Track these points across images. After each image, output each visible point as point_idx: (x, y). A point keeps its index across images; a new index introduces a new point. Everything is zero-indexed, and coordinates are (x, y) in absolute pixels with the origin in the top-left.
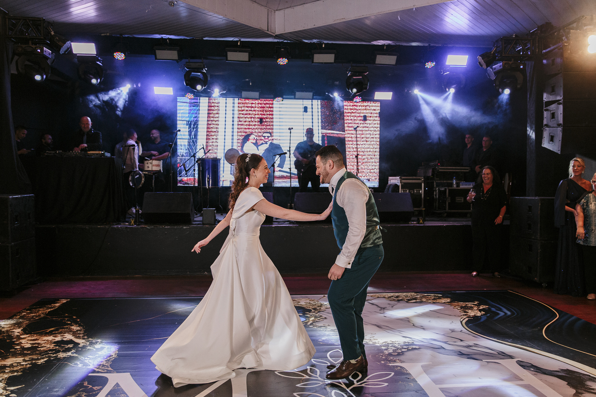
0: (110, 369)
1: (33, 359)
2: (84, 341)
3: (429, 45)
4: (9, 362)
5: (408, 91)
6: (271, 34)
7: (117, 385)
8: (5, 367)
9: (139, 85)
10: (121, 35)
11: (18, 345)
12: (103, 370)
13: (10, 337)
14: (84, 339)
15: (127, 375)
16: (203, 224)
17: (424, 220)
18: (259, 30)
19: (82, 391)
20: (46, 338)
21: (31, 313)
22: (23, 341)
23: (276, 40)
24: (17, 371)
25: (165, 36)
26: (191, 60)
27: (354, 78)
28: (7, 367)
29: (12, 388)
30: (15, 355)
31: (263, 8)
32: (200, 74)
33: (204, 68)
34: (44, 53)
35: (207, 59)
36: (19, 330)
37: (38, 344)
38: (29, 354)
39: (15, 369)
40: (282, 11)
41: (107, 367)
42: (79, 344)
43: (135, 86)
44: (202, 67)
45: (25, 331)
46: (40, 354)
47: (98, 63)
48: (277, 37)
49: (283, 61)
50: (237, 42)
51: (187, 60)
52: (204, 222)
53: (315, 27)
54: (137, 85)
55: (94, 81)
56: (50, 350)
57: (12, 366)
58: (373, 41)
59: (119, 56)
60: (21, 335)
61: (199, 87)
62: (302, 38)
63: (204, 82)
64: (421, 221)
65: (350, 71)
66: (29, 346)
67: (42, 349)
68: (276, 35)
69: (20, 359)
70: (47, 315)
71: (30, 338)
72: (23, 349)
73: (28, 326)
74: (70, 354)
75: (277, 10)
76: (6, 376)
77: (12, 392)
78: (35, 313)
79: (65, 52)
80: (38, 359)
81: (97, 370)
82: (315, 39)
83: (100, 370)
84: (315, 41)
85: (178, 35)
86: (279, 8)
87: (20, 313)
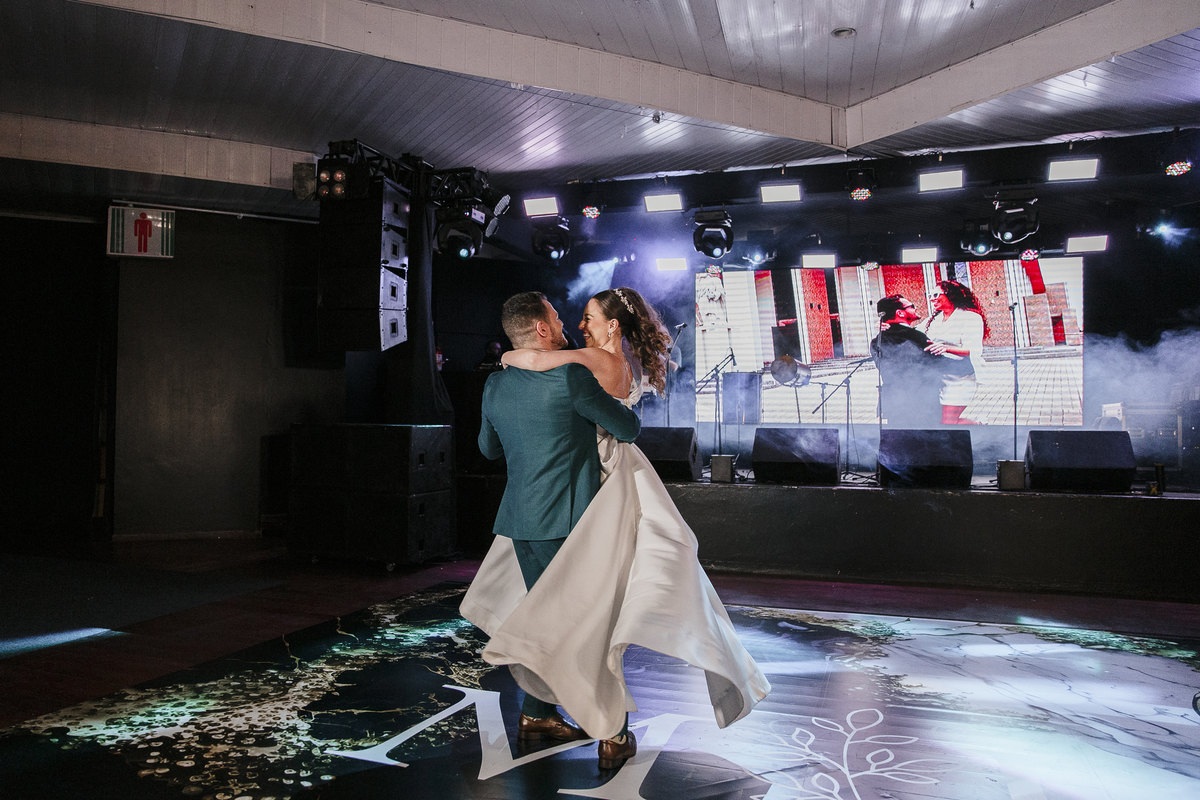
0: (477, 683)
1: (387, 655)
2: (465, 641)
3: (1177, 129)
4: (355, 653)
5: (1144, 230)
6: (839, 148)
7: (473, 705)
8: (349, 657)
9: (633, 258)
10: (595, 180)
11: (380, 634)
12: (467, 683)
13: (378, 623)
14: (466, 638)
15: (494, 697)
16: (712, 482)
17: (1161, 489)
18: (815, 144)
19: (422, 705)
20: (419, 631)
21: (422, 597)
22: (389, 631)
23: (850, 160)
24: (358, 666)
25: (662, 174)
26: (705, 209)
27: (1008, 212)
28: (352, 659)
29: (340, 685)
30: (369, 646)
31: (821, 107)
32: (719, 230)
33: (726, 218)
34: (473, 216)
35: (732, 204)
36: (393, 617)
37: (405, 637)
38: (386, 648)
39: (358, 663)
40: (858, 107)
41: (475, 680)
42: (457, 644)
43: (626, 260)
44: (722, 217)
45: (398, 620)
46: (399, 650)
47: (562, 226)
48: (850, 152)
49: (861, 194)
50: (781, 169)
51: (698, 209)
52: (714, 479)
53: (916, 125)
54: (629, 259)
55: (555, 254)
56: (415, 647)
57: (357, 658)
58: (1045, 138)
59: (592, 213)
60: (392, 623)
61: (717, 252)
62: (897, 149)
63: (727, 244)
64: (1154, 489)
65: (997, 199)
66: (393, 637)
67: (405, 644)
68: (848, 150)
69: (370, 652)
70: (440, 601)
71: (399, 629)
72: (384, 640)
73: (408, 614)
74: (436, 655)
75: (849, 106)
76: (343, 669)
77: (338, 689)
78: (427, 597)
79: (503, 212)
80: (393, 656)
81: (457, 681)
82: (927, 147)
83: (462, 683)
84: (925, 151)
85: (683, 170)
86: (852, 102)
87: (408, 595)
